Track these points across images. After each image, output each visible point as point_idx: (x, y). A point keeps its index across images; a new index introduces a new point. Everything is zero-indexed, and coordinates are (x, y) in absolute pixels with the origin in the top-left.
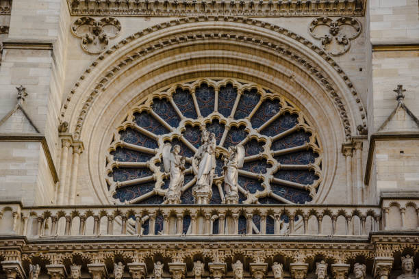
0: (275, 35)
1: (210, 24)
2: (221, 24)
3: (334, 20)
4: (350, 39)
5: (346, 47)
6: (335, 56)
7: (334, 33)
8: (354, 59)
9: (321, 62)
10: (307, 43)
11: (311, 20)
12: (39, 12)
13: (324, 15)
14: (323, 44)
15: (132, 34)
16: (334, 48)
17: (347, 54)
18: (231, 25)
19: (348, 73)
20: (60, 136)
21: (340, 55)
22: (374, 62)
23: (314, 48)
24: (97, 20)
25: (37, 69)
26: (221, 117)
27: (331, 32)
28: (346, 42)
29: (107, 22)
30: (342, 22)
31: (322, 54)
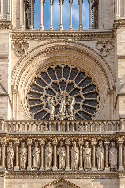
0: (84, 48)
1: (60, 44)
2: (64, 44)
3: (104, 42)
4: (110, 50)
5: (109, 53)
6: (104, 57)
7: (104, 47)
8: (111, 58)
9: (100, 59)
10: (95, 52)
11: (96, 41)
12: (2, 42)
13: (101, 40)
14: (100, 51)
15: (33, 48)
16: (104, 53)
17: (109, 56)
18: (68, 44)
19: (109, 64)
20: (11, 90)
21: (106, 56)
22: (119, 63)
23: (97, 54)
24: (21, 42)
25: (3, 67)
26: (65, 80)
27: (103, 47)
28: (108, 51)
29: (24, 43)
30: (107, 42)
31: (100, 56)
